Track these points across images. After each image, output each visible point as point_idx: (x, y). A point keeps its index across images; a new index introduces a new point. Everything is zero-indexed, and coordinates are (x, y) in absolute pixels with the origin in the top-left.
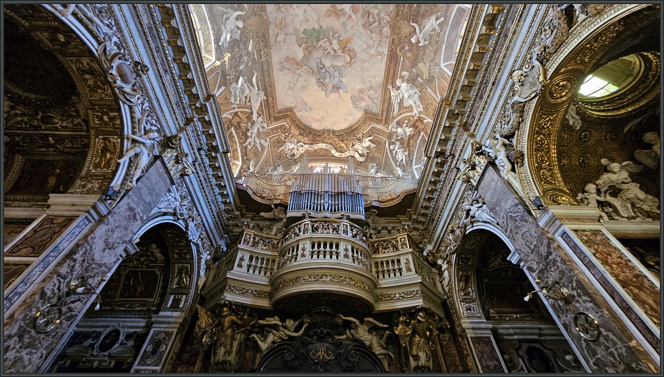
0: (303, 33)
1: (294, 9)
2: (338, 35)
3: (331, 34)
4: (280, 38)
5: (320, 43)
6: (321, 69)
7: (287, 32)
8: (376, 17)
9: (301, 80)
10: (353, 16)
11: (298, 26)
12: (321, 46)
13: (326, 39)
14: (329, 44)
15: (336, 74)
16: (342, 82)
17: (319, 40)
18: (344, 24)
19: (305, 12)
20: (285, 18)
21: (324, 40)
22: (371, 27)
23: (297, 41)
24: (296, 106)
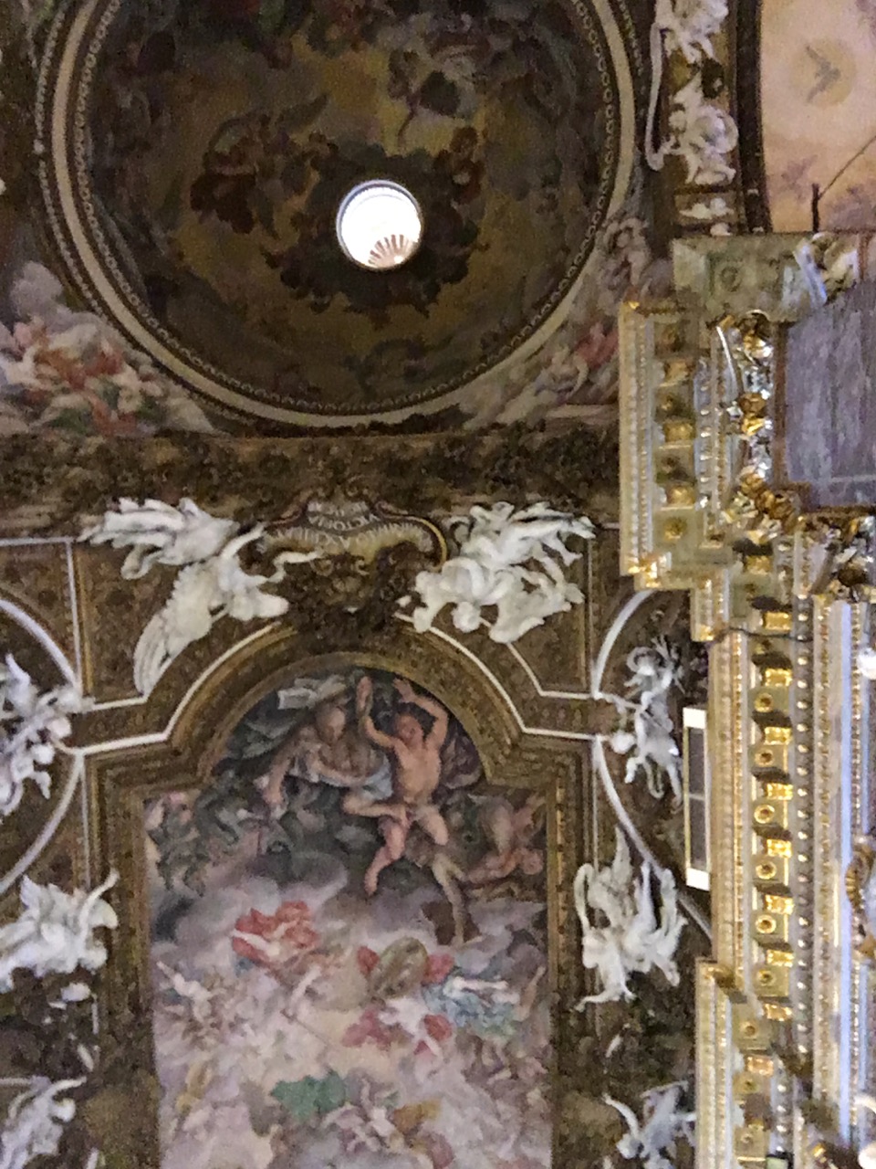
0: (272, 1094)
1: (244, 1034)
2: (387, 1094)
3: (365, 1091)
4: (196, 1119)
5: (330, 1118)
7: (218, 1099)
8: (499, 1052)
10: (433, 1045)
11: (255, 1077)
12: (333, 1126)
13: (348, 1106)
14: (360, 1120)
17: (327, 1111)
18: (406, 1065)
19: (280, 1036)
20: (213, 1063)
21: (343, 1109)
22: (491, 1081)
23: (253, 1118)
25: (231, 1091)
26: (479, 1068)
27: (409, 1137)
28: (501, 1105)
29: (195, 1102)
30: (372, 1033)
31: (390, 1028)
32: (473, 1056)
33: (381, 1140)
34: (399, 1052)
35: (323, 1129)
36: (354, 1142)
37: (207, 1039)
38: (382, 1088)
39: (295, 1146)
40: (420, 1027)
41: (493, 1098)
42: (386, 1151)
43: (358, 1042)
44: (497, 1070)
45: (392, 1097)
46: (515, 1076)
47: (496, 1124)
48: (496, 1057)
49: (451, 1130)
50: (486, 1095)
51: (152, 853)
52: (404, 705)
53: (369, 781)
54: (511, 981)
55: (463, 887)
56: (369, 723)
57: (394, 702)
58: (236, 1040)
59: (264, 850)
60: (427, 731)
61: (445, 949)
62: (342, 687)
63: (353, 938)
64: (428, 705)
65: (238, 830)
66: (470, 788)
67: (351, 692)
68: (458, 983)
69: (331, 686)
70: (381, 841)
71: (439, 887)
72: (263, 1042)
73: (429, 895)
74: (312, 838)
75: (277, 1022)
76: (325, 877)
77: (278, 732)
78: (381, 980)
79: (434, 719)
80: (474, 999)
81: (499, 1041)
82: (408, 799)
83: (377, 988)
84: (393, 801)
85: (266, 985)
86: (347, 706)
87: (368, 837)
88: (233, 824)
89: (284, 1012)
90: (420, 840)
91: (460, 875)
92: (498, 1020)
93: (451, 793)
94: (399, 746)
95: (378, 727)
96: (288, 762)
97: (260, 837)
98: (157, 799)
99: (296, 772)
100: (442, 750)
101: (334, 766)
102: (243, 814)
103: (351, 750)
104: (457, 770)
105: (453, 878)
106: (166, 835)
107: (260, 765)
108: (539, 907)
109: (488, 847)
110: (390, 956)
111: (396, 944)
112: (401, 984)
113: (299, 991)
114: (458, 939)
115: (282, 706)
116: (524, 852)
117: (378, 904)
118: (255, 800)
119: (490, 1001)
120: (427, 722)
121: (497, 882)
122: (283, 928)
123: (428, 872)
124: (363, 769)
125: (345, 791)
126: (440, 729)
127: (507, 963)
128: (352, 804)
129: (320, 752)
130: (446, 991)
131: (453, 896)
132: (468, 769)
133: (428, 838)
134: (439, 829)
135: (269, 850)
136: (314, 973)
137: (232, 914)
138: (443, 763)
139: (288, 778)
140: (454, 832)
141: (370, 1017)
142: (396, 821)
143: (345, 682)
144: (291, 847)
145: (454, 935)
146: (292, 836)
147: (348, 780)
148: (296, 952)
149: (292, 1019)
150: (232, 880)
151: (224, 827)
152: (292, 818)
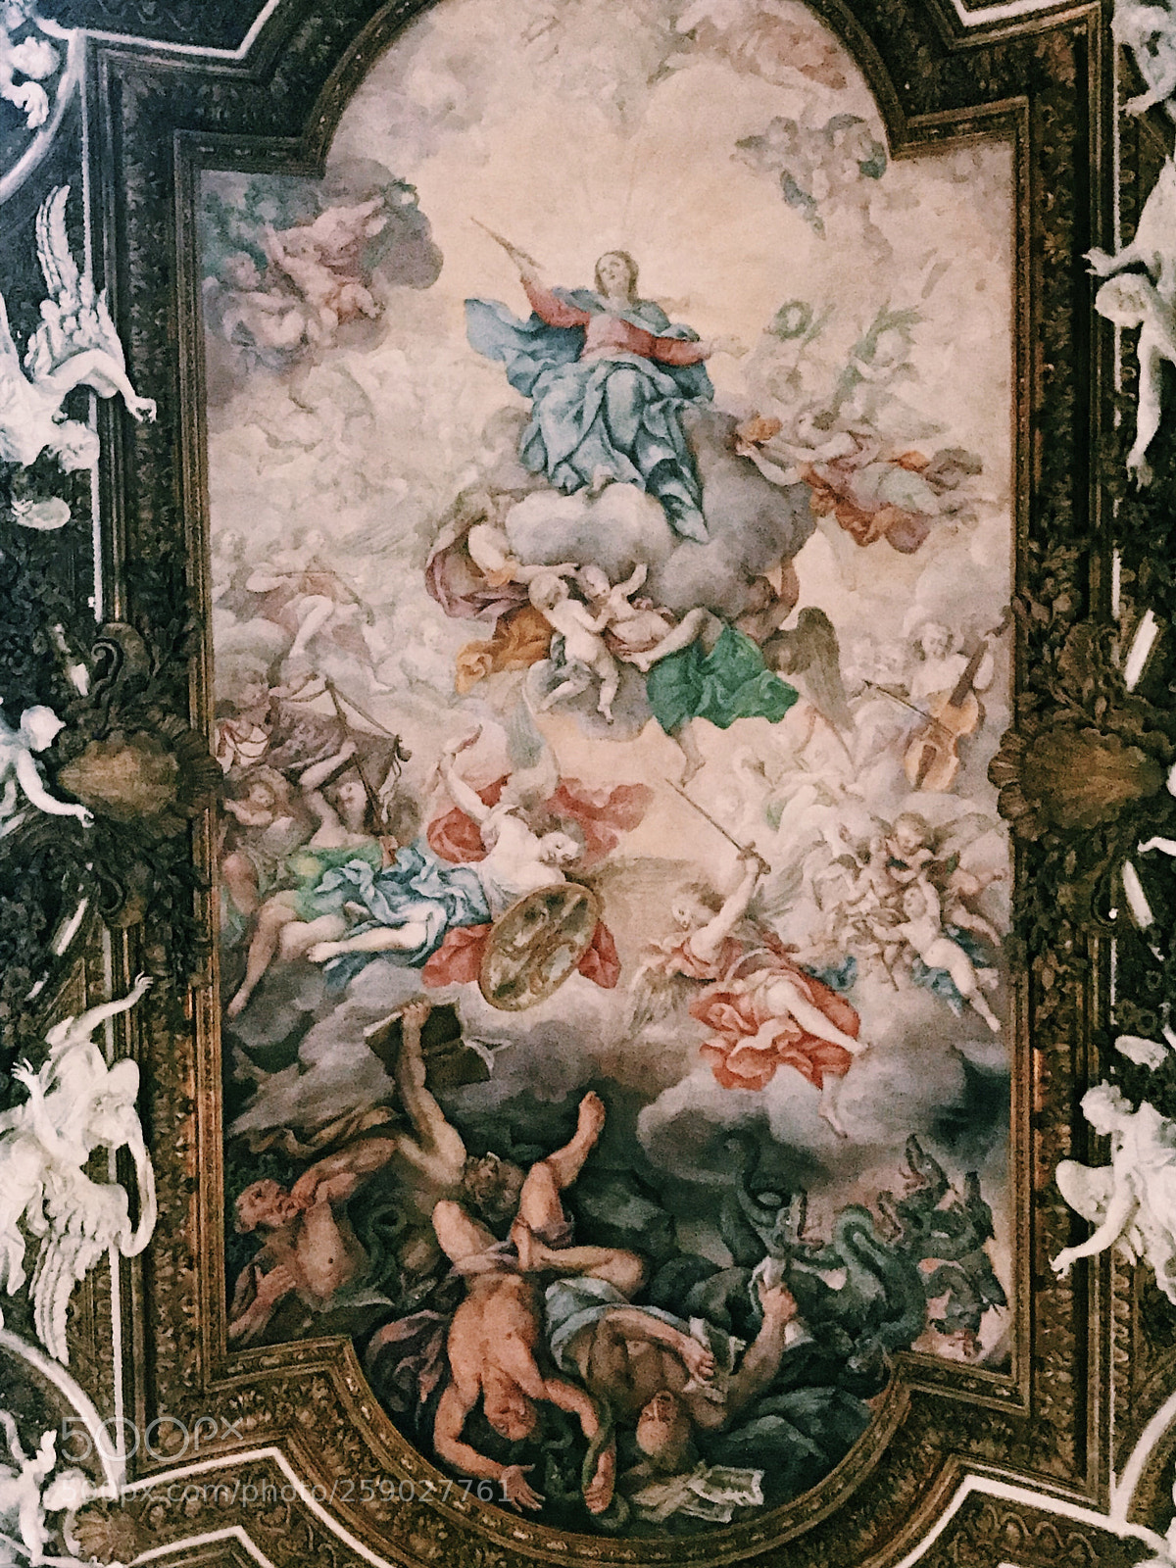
0: (792, 697)
1: (843, 834)
2: (564, 688)
3: (608, 692)
4: (942, 675)
5: (680, 636)
6: (671, 469)
7: (899, 707)
8: (328, 813)
9: (819, 387)
11: (823, 736)
12: (675, 618)
13: (643, 661)
14: (620, 630)
15: (560, 439)
16: (515, 380)
18: (527, 753)
19: (773, 820)
20: (902, 786)
21: (655, 654)
22: (348, 750)
23: (832, 649)
24: (871, 170)
25: (871, 717)
26: (372, 771)
27: (519, 602)
28: (324, 707)
29: (942, 711)
30: (592, 814)
31: (556, 825)
32: (385, 794)
33: (577, 594)
34: (538, 778)
35: (695, 614)
36: (632, 586)
37: (917, 839)
38: (574, 701)
39: (751, 581)
40: (495, 834)
41: (340, 719)
42: (568, 569)
43: (620, 795)
44: (334, 777)
45: (556, 683)
46: (293, 777)
47: (334, 666)
48: (335, 803)
49: (431, 631)
50: (355, 720)
51: (1001, 1256)
52: (521, 1461)
53: (591, 1314)
54: (303, 964)
55: (404, 1123)
56: (589, 1426)
57: (542, 1467)
58: (860, 827)
59: (796, 1200)
60: (475, 1416)
61: (442, 995)
62: (640, 1498)
63: (628, 1005)
64: (468, 1459)
65: (841, 1249)
66: (391, 1316)
67: (624, 1486)
68: (412, 937)
69: (664, 1499)
70: (567, 1198)
71: (450, 1119)
72: (805, 814)
73: (473, 1099)
74: (704, 1207)
75: (775, 847)
76: (680, 1128)
77: (770, 1423)
78: (573, 923)
79: (462, 1438)
80: (381, 912)
81: (329, 838)
82: (514, 1280)
83: (582, 903)
84: (549, 1275)
85: (796, 926)
86: (635, 1462)
87: (593, 1206)
88: (854, 1267)
89: (764, 868)
90: (491, 1205)
91: (409, 1147)
92: (331, 880)
93: (428, 1302)
94: (532, 1384)
95: (574, 1420)
96: (751, 1362)
97: (801, 1229)
98: (987, 1365)
99: (734, 1343)
100: (446, 1379)
101: (659, 1346)
102: (835, 1280)
103: (626, 1377)
104: (414, 1345)
105: (425, 1142)
106: (975, 1287)
107: (798, 1369)
108: (243, 1124)
109: (351, 1212)
110: (555, 973)
111: (543, 994)
112: (531, 916)
113: (733, 907)
114: (413, 1021)
115: (758, 1475)
116: (275, 1220)
117: (573, 1079)
118: (811, 1303)
119: (347, 914)
120: (476, 1429)
121: (332, 1149)
122: (762, 1041)
123: (475, 1145)
124: (603, 1341)
125: (640, 1297)
126: (450, 1417)
127: (310, 999)
128: (625, 1270)
129: (688, 1376)
130: (440, 915)
131: (424, 1104)
132: (395, 1350)
133: (473, 1211)
134: (453, 1230)
135: (786, 1202)
136: (704, 942)
137: (861, 1083)
138: (443, 1355)
139: (749, 1334)
140: (424, 1226)
141: (595, 846)
142: (538, 1237)
143: (634, 1508)
144: (743, 1197)
145: (423, 1030)
146: (742, 1219)
147: (630, 1316)
148: (739, 986)
149: (748, 852)
150: (857, 1158)
151: (867, 1263)
152: (743, 1253)
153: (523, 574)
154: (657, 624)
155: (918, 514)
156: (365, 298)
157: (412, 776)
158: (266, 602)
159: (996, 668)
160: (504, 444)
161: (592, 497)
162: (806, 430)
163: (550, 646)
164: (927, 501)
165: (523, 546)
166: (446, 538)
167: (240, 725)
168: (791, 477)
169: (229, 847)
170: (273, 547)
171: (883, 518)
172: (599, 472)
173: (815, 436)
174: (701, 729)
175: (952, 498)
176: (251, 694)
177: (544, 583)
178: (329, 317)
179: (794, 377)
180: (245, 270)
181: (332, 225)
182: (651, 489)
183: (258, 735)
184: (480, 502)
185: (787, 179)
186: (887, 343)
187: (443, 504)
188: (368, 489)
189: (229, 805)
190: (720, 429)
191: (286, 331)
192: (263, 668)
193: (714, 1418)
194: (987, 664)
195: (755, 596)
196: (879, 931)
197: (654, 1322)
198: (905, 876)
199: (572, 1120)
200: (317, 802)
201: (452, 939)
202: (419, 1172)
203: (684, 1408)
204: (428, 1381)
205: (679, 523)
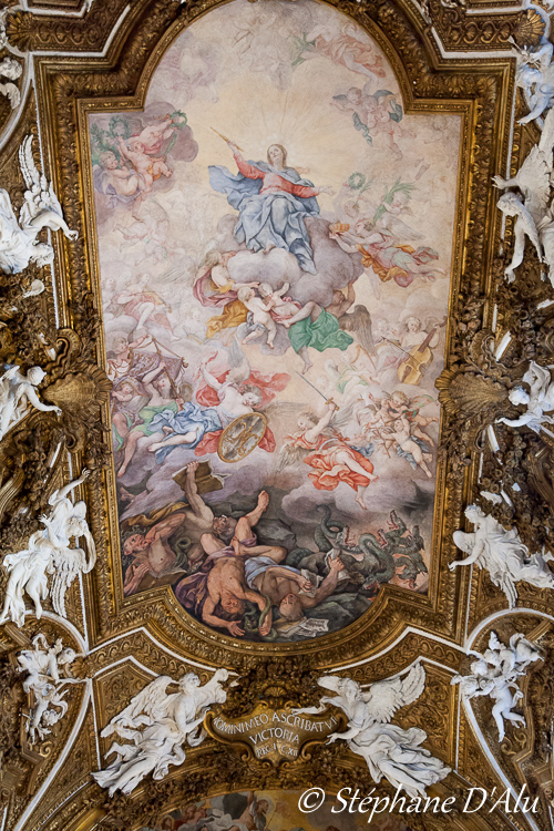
0: (351, 341)
1: (371, 397)
2: (253, 334)
3: (271, 336)
4: (417, 339)
5: (303, 313)
6: (300, 243)
7: (395, 348)
8: (155, 392)
9: (367, 212)
10: (214, 382)
11: (363, 357)
13: (287, 323)
14: (277, 310)
15: (251, 228)
16: (231, 202)
17: (304, 319)
18: (237, 361)
19: (341, 389)
21: (292, 321)
22: (162, 366)
23: (369, 322)
24: (395, 118)
25: (384, 352)
26: (172, 373)
27: (234, 298)
28: (152, 349)
29: (415, 353)
30: (265, 385)
31: (249, 390)
32: (178, 382)
34: (242, 371)
35: (310, 305)
36: (283, 292)
37: (400, 402)
38: (257, 340)
39: (335, 292)
40: (224, 394)
41: (159, 353)
42: (254, 284)
44: (157, 378)
45: (250, 332)
47: (155, 331)
48: (158, 388)
49: (196, 313)
50: (165, 353)
51: (427, 556)
52: (236, 620)
53: (263, 569)
55: (190, 508)
56: (262, 607)
57: (243, 620)
58: (377, 394)
59: (345, 530)
60: (218, 606)
62: (281, 630)
63: (279, 458)
64: (216, 621)
65: (362, 547)
66: (185, 576)
67: (275, 626)
68: (190, 437)
69: (289, 630)
70: (254, 530)
71: (207, 504)
72: (355, 388)
73: (216, 497)
74: (309, 532)
75: (341, 400)
76: (299, 504)
77: (331, 605)
78: (256, 427)
79: (213, 614)
80: (178, 429)
81: (156, 402)
82: (233, 559)
83: (260, 420)
84: (246, 557)
85: (350, 430)
86: (279, 618)
87: (263, 531)
88: (367, 554)
89: (337, 408)
90: (223, 534)
91: (191, 516)
92: (157, 419)
93: (200, 569)
94: (240, 594)
95: (256, 605)
96: (325, 584)
97: (346, 540)
98: (418, 591)
99: (318, 578)
100: (207, 594)
101: (289, 579)
102: (359, 558)
103: (276, 590)
104: (195, 584)
105: (197, 513)
106: (415, 565)
107: (344, 587)
109: (169, 541)
110: (249, 447)
111: (244, 456)
112: (239, 426)
113: (323, 422)
114: (191, 470)
115: (326, 621)
116: (139, 548)
117: (256, 487)
118: (350, 565)
119: (164, 431)
120: (218, 610)
121: (160, 520)
122: (334, 473)
123: (216, 512)
124: (267, 578)
125: (282, 563)
126: (208, 607)
128: (277, 553)
129: (300, 589)
130: (202, 428)
131: (197, 500)
133: (216, 536)
134: (209, 544)
135: (341, 530)
136: (311, 435)
137: (373, 490)
138: (206, 587)
139: (325, 575)
140: (198, 543)
141: (266, 398)
142: (241, 543)
143: (278, 633)
144: (323, 528)
145: (196, 472)
146: (323, 535)
147: (278, 569)
148: (325, 452)
149: (330, 401)
150: (370, 516)
151: (373, 553)
152: (323, 547)
153: (235, 287)
154: (294, 308)
155: (409, 272)
156: (164, 168)
157: (188, 374)
158: (126, 308)
159: (440, 340)
160: (227, 231)
161: (265, 254)
162: (360, 229)
163: (246, 317)
164: (413, 267)
165: (235, 275)
166: (202, 273)
167: (117, 361)
168: (353, 249)
169: (115, 410)
170: (128, 284)
171: (393, 271)
172: (269, 243)
173: (365, 233)
174: (312, 352)
175: (424, 268)
176: (121, 347)
177: (244, 291)
178: (149, 178)
179: (356, 206)
180: (111, 160)
181: (148, 135)
182: (291, 251)
183: (125, 364)
184: (217, 256)
185: (356, 115)
186: (399, 197)
187: (200, 259)
188: (168, 254)
189: (114, 394)
190: (323, 226)
191: (130, 186)
192: (126, 336)
193: (310, 603)
194: (436, 337)
195: (336, 298)
196: (383, 435)
197: (288, 571)
198: (396, 415)
199: (256, 502)
200: (150, 388)
201: (207, 437)
202: (195, 525)
203: (299, 599)
204: (200, 597)
205: (303, 266)
